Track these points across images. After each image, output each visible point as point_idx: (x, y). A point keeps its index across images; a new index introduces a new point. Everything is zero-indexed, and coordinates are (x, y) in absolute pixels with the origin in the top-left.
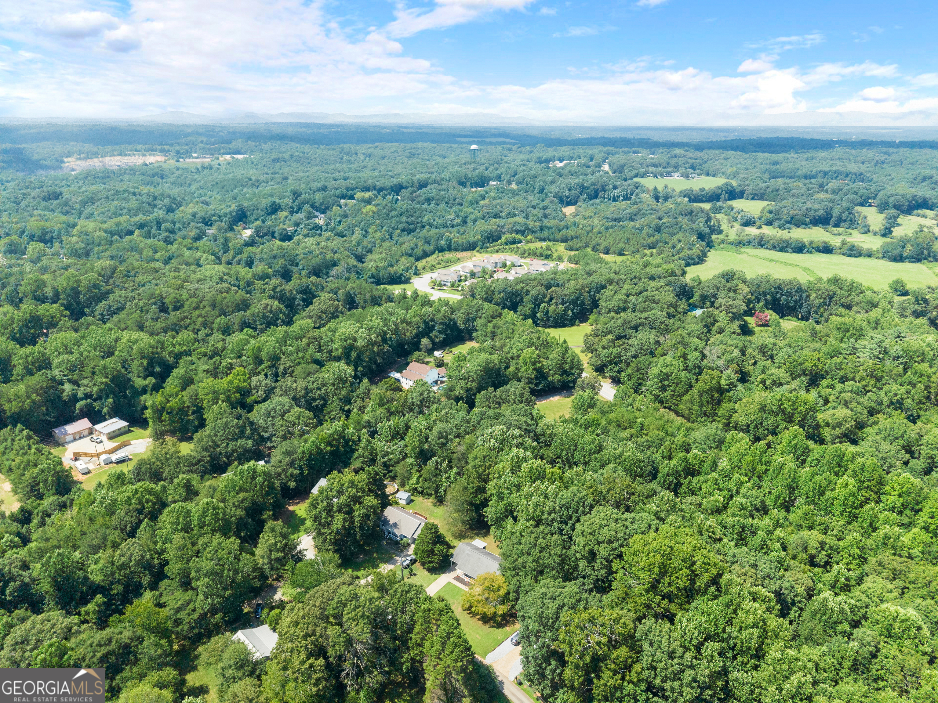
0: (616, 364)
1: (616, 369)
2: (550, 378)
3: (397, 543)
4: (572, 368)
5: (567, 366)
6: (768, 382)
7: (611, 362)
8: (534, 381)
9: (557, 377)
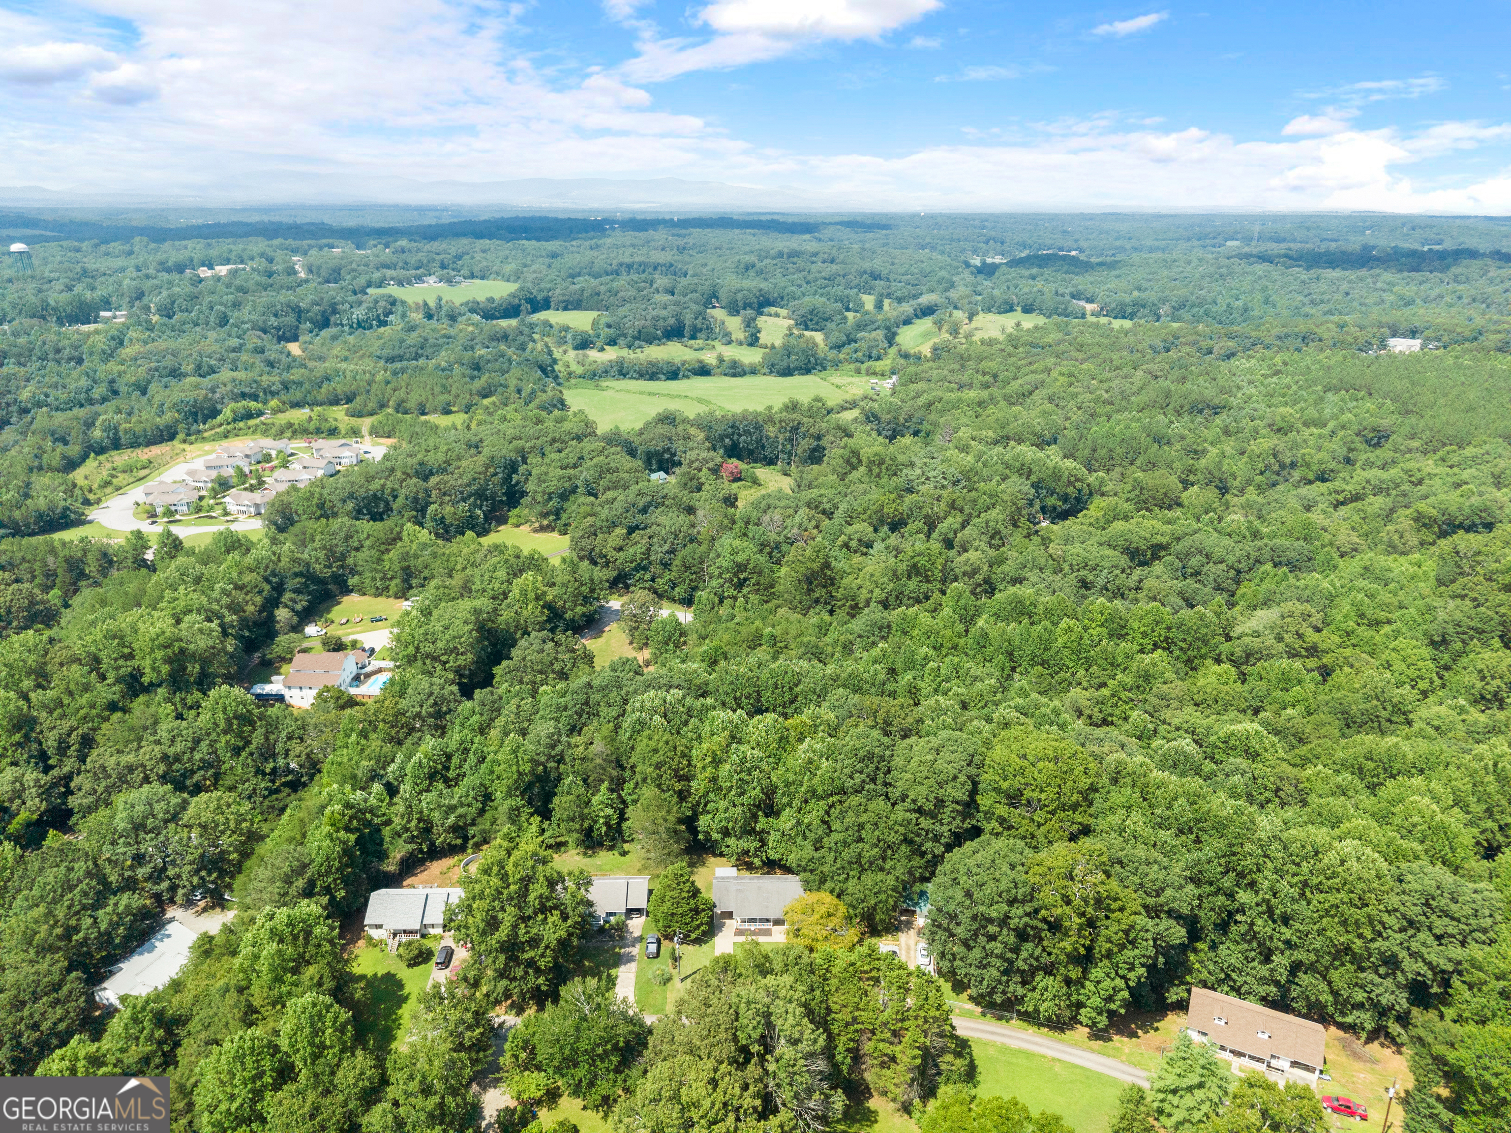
0: (645, 569)
1: (648, 576)
2: (569, 615)
3: (602, 930)
4: (592, 590)
5: (585, 590)
6: (854, 544)
7: (637, 569)
8: (548, 626)
9: (579, 609)
